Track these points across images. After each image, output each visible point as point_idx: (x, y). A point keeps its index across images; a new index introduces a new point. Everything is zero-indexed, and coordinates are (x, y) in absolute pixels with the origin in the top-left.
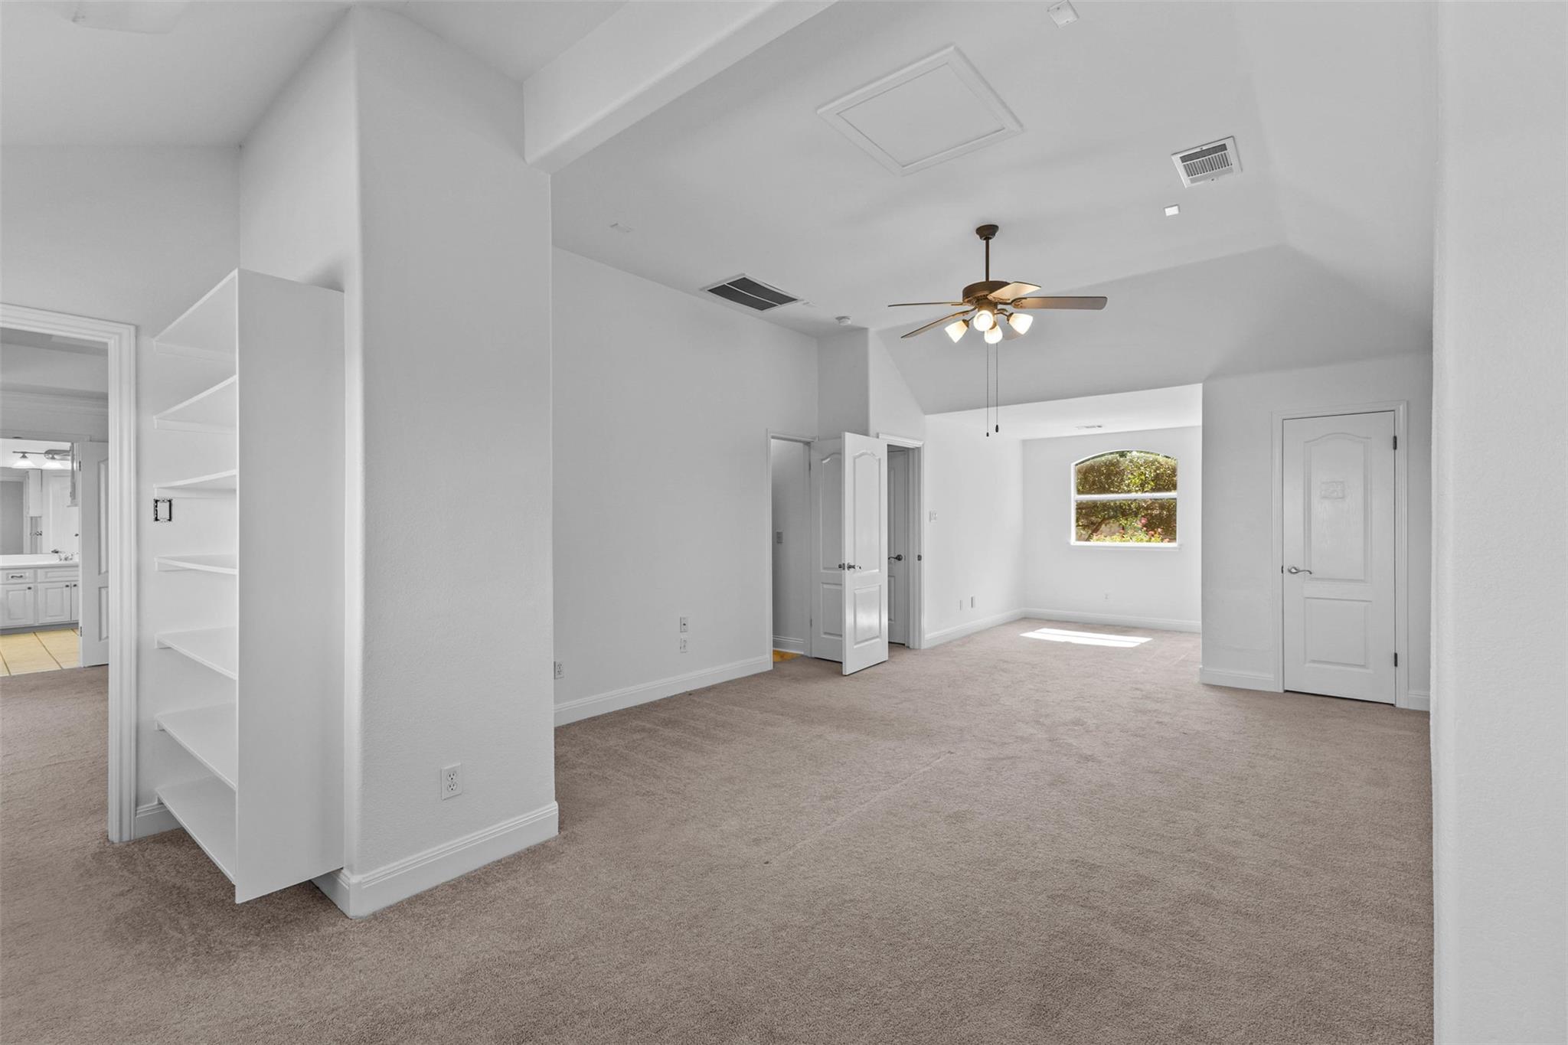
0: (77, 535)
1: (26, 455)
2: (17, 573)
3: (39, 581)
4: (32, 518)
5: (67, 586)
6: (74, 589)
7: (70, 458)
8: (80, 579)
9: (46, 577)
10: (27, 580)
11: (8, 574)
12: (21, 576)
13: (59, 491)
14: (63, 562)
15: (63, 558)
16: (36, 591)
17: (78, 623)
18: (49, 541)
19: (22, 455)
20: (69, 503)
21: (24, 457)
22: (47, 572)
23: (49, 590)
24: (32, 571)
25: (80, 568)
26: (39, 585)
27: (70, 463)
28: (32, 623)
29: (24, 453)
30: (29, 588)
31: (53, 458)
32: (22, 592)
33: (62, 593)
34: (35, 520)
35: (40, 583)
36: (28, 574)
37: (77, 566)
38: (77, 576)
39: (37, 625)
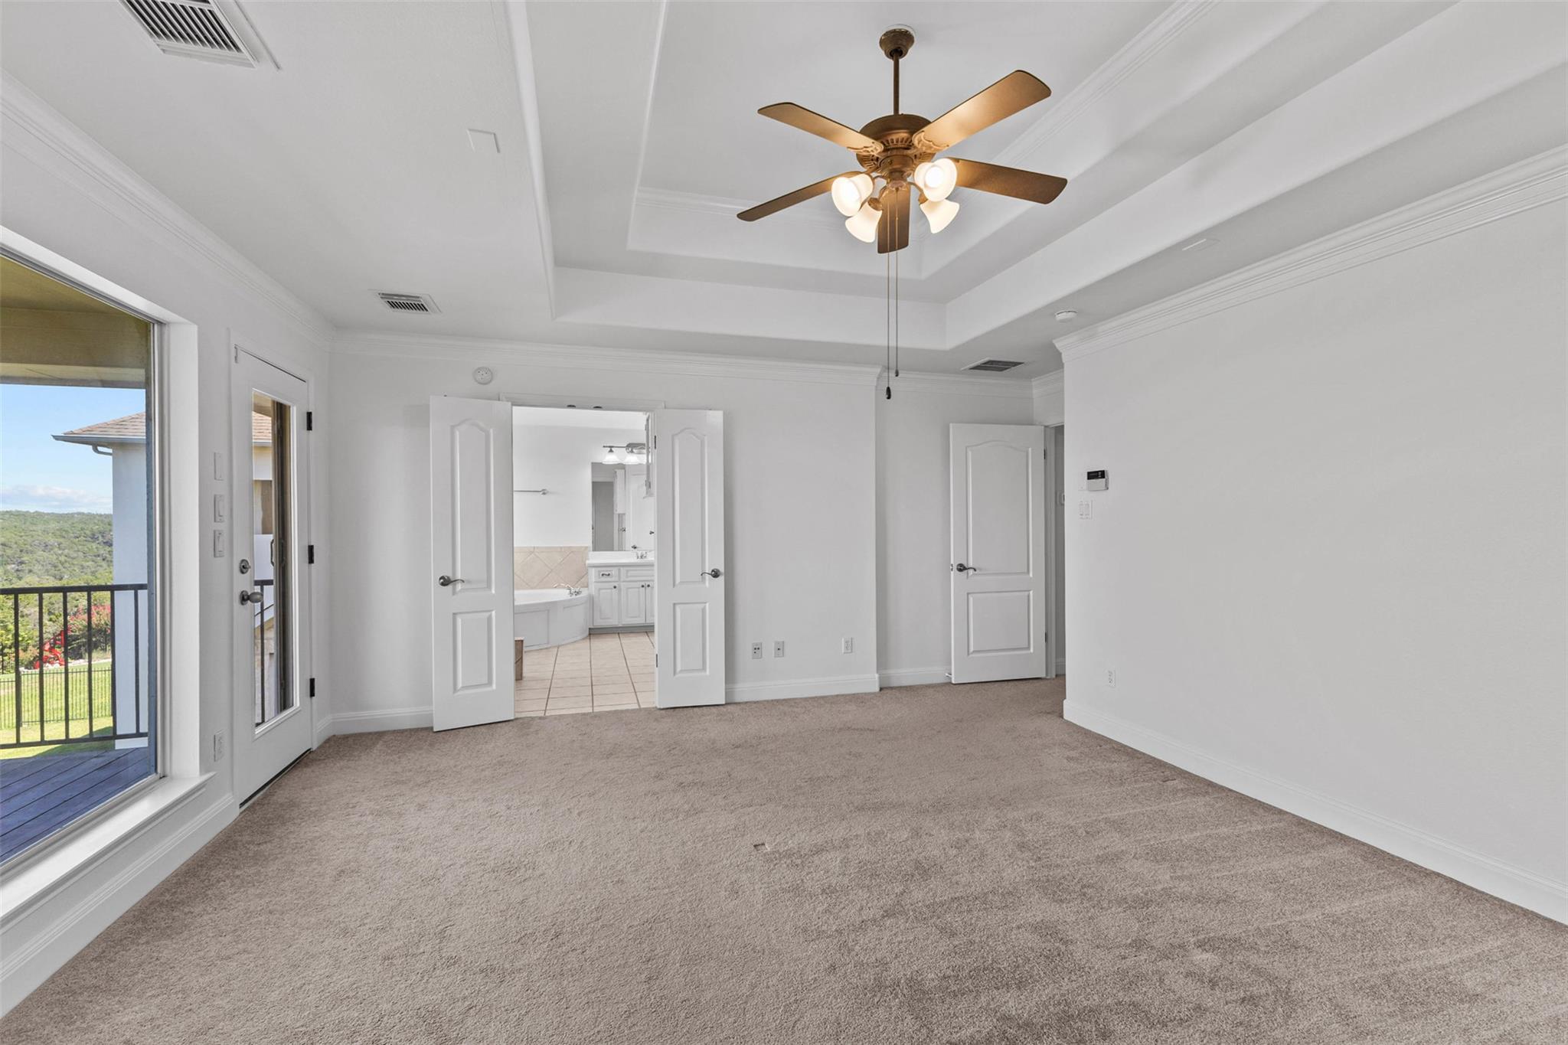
0: (651, 533)
1: (613, 449)
2: (606, 571)
3: (622, 580)
4: (619, 515)
5: (643, 586)
6: (648, 589)
7: (645, 451)
8: (656, 579)
9: (627, 577)
10: (613, 579)
11: (599, 572)
12: (609, 575)
13: (637, 485)
14: (639, 561)
15: (640, 556)
16: (620, 590)
17: (653, 626)
18: (630, 538)
19: (609, 449)
20: (644, 494)
21: (611, 451)
22: (627, 571)
23: (630, 590)
24: (616, 569)
25: (656, 568)
26: (622, 584)
27: (645, 456)
28: (617, 623)
29: (611, 447)
30: (615, 587)
31: (632, 452)
32: (609, 591)
33: (639, 591)
34: (621, 516)
35: (624, 581)
36: (614, 572)
37: (652, 565)
38: (653, 576)
39: (621, 625)
